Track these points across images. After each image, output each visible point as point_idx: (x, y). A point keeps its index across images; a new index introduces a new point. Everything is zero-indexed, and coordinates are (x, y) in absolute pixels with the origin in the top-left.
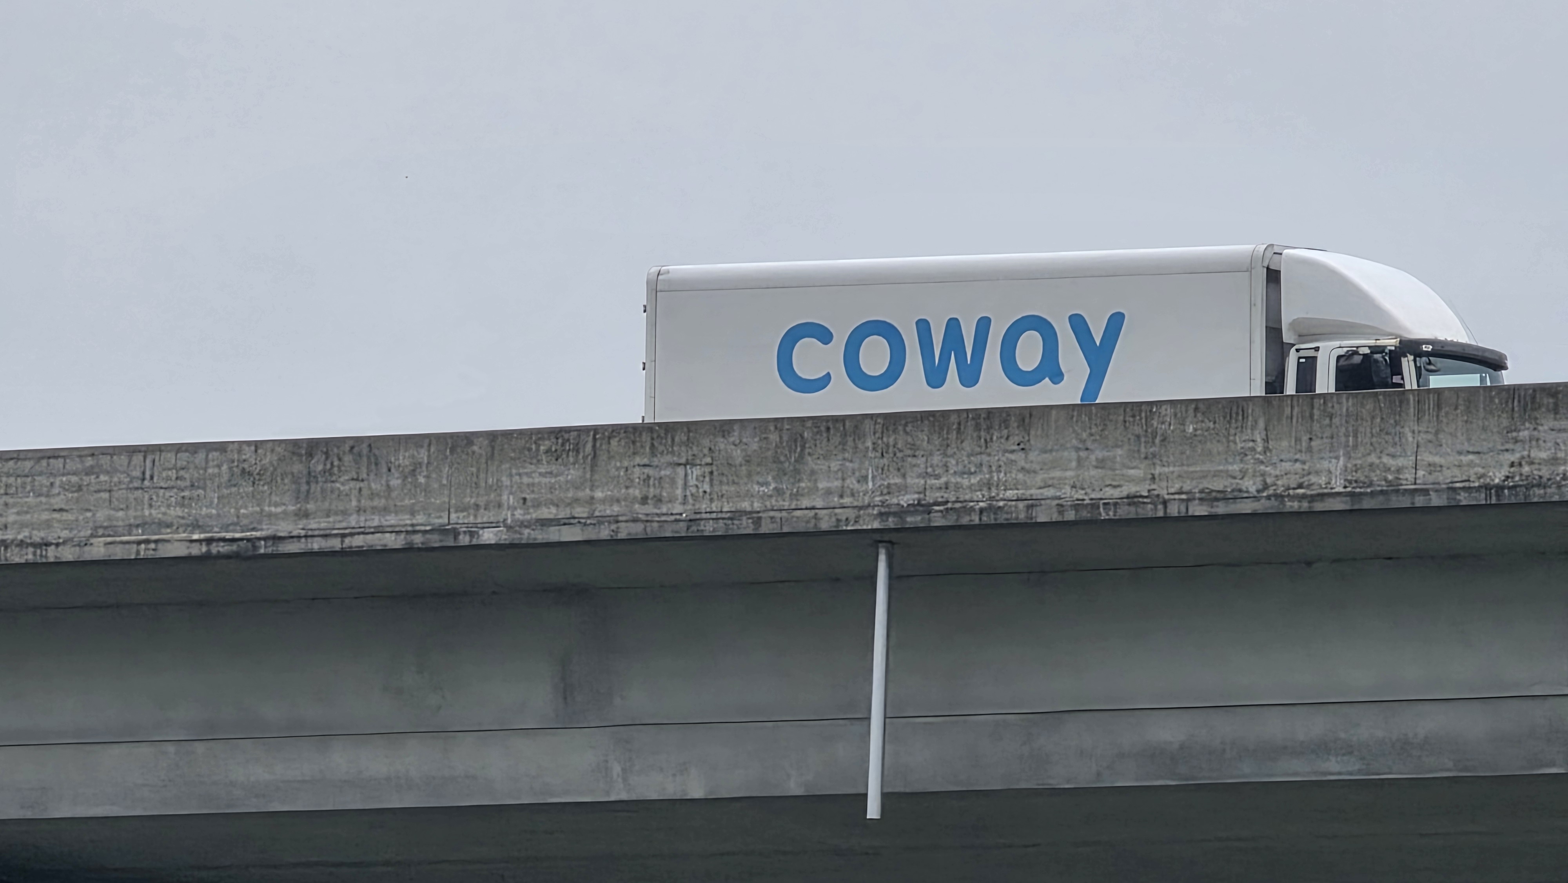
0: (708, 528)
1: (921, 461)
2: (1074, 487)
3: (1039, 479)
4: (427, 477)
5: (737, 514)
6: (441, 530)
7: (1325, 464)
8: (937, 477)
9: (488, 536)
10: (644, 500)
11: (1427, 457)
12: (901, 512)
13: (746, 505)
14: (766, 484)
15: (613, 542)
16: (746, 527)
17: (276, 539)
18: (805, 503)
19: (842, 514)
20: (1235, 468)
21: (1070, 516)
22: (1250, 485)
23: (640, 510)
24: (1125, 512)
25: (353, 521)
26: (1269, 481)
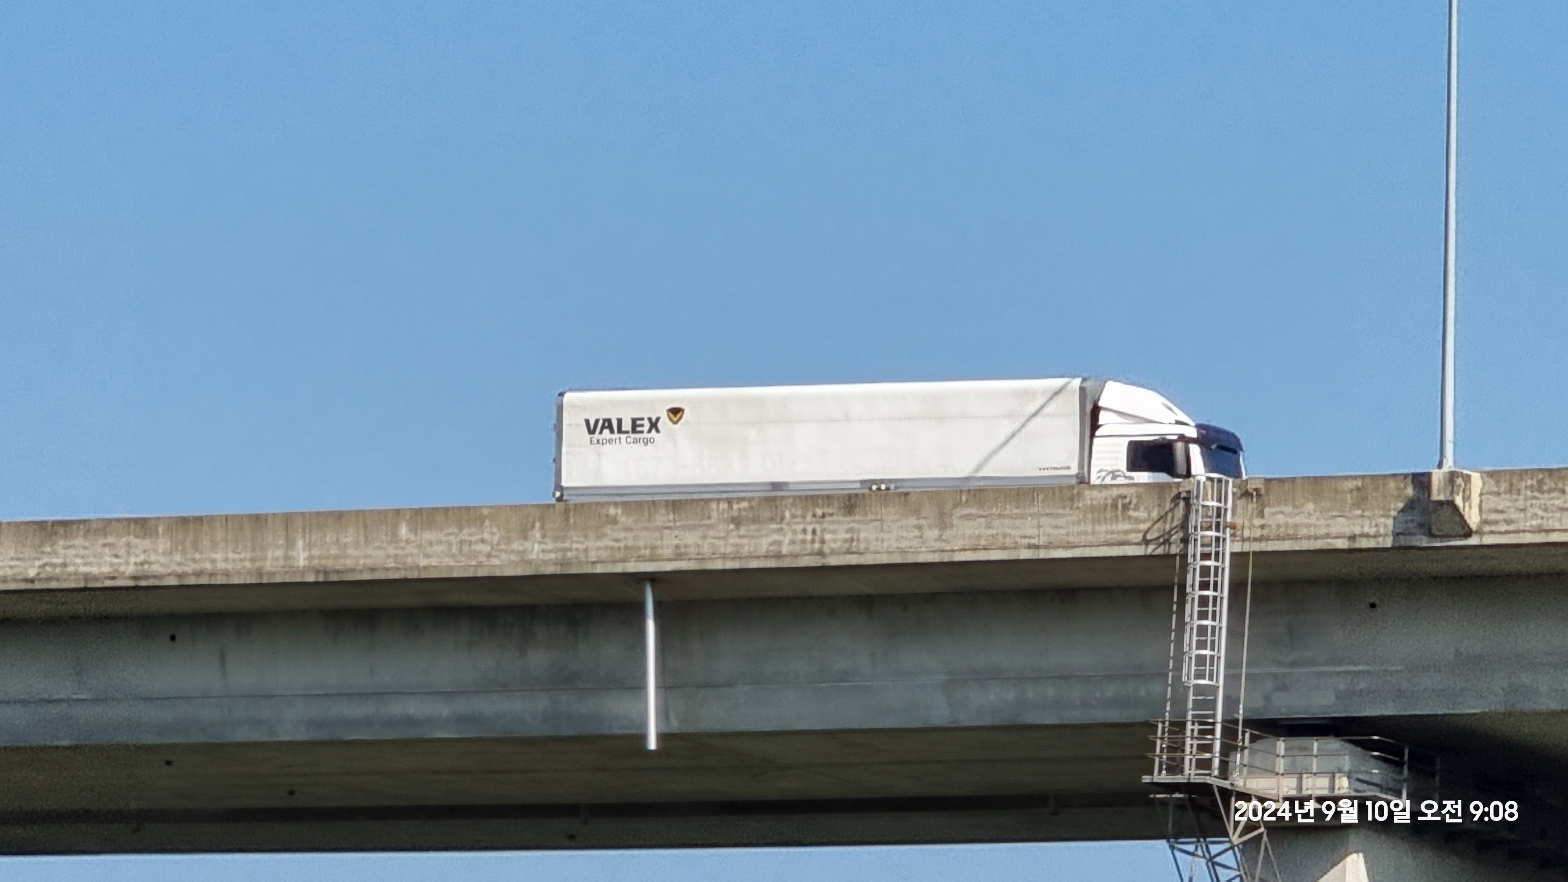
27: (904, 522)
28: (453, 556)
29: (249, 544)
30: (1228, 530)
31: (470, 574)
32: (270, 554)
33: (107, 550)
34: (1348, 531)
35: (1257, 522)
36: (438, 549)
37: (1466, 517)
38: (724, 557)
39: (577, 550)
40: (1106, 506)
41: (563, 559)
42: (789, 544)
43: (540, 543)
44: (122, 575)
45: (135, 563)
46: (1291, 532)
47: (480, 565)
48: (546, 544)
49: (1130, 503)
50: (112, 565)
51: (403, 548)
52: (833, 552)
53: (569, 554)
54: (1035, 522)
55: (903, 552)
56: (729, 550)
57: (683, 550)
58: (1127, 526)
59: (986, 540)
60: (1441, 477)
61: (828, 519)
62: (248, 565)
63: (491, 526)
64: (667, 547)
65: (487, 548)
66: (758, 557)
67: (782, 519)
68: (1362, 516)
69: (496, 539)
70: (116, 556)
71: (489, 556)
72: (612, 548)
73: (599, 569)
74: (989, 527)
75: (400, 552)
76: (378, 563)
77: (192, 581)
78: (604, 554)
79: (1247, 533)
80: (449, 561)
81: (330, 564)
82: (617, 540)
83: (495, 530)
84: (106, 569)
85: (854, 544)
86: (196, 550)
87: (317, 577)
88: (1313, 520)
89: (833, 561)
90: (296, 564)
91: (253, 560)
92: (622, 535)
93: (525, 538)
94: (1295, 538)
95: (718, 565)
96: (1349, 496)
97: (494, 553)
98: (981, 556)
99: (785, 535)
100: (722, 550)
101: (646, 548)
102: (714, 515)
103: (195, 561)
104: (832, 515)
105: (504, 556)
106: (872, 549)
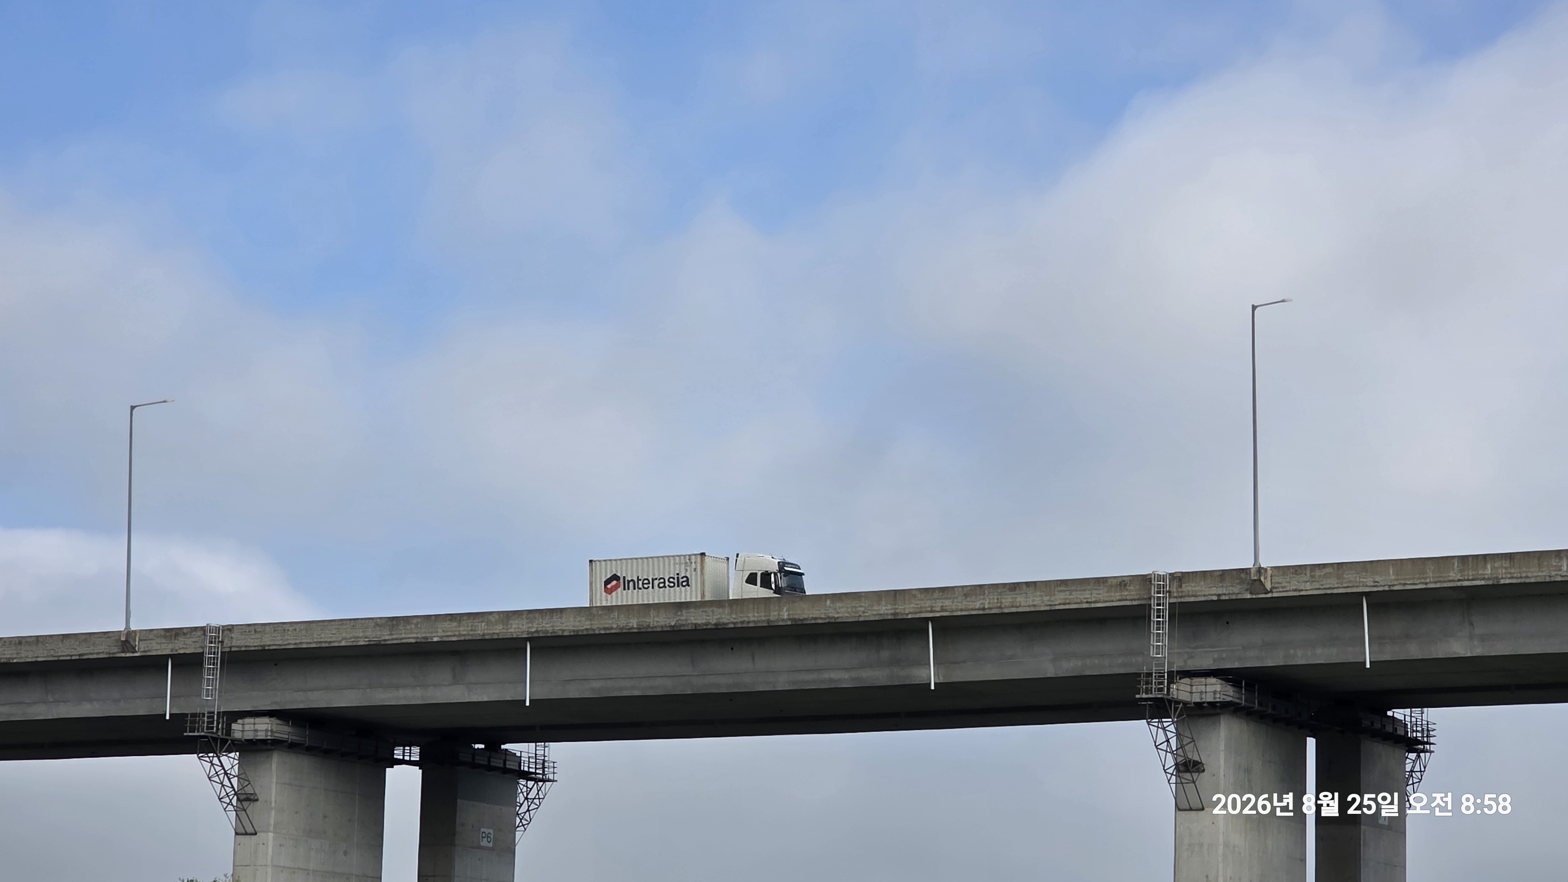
0: (487, 637)
1: (536, 621)
2: (573, 627)
3: (564, 625)
4: (421, 626)
5: (494, 634)
6: (424, 638)
7: (631, 621)
8: (540, 624)
9: (435, 639)
10: (472, 630)
11: (656, 619)
12: (532, 633)
13: (496, 631)
14: (500, 626)
15: (465, 640)
16: (496, 637)
17: (385, 640)
18: (510, 631)
19: (518, 634)
20: (611, 622)
21: (572, 634)
22: (615, 626)
23: (471, 633)
24: (585, 633)
25: (403, 636)
26: (619, 625)
27: (1035, 594)
28: (849, 613)
29: (763, 610)
30: (1168, 594)
31: (856, 620)
32: (772, 614)
33: (704, 613)
34: (1217, 593)
35: (1180, 590)
36: (843, 610)
37: (1266, 586)
38: (962, 610)
39: (901, 609)
40: (1117, 584)
41: (895, 613)
42: (988, 604)
43: (885, 606)
44: (710, 623)
45: (716, 619)
46: (1194, 594)
47: (860, 616)
48: (888, 606)
49: (1127, 583)
50: (706, 619)
51: (828, 610)
52: (1006, 607)
53: (897, 611)
54: (1090, 592)
55: (1035, 606)
56: (963, 607)
57: (944, 608)
58: (1126, 593)
59: (1069, 600)
60: (1254, 569)
61: (1003, 594)
62: (763, 618)
63: (865, 600)
64: (938, 607)
65: (863, 609)
66: (975, 610)
67: (984, 593)
68: (1222, 587)
69: (867, 605)
70: (708, 616)
71: (864, 612)
72: (915, 608)
73: (910, 616)
74: (1070, 594)
75: (827, 612)
76: (817, 616)
77: (739, 625)
78: (912, 610)
79: (1175, 594)
80: (847, 615)
81: (797, 617)
82: (917, 604)
83: (867, 601)
84: (704, 621)
85: (1014, 603)
86: (741, 613)
87: (792, 622)
88: (1203, 589)
89: (1006, 611)
90: (783, 618)
91: (765, 616)
92: (919, 602)
93: (879, 605)
94: (1195, 596)
95: (959, 613)
96: (1217, 578)
97: (866, 611)
98: (1067, 607)
99: (986, 600)
100: (960, 607)
101: (929, 607)
102: (957, 593)
103: (741, 617)
104: (1005, 591)
105: (870, 612)
106: (1022, 605)
